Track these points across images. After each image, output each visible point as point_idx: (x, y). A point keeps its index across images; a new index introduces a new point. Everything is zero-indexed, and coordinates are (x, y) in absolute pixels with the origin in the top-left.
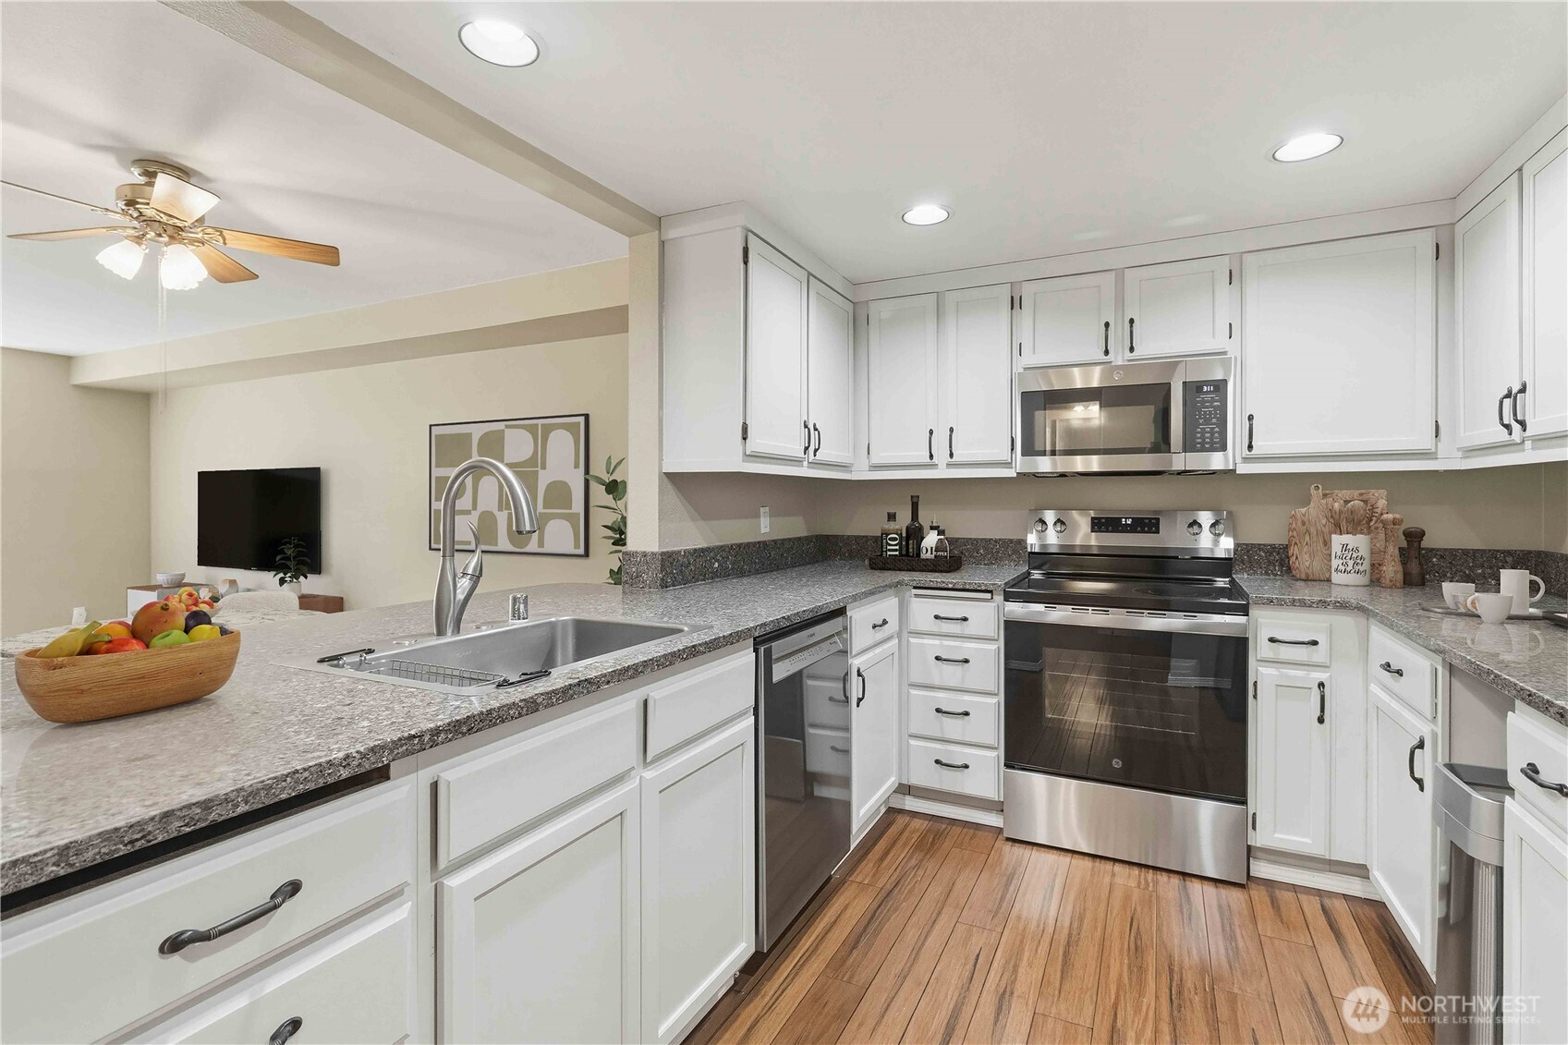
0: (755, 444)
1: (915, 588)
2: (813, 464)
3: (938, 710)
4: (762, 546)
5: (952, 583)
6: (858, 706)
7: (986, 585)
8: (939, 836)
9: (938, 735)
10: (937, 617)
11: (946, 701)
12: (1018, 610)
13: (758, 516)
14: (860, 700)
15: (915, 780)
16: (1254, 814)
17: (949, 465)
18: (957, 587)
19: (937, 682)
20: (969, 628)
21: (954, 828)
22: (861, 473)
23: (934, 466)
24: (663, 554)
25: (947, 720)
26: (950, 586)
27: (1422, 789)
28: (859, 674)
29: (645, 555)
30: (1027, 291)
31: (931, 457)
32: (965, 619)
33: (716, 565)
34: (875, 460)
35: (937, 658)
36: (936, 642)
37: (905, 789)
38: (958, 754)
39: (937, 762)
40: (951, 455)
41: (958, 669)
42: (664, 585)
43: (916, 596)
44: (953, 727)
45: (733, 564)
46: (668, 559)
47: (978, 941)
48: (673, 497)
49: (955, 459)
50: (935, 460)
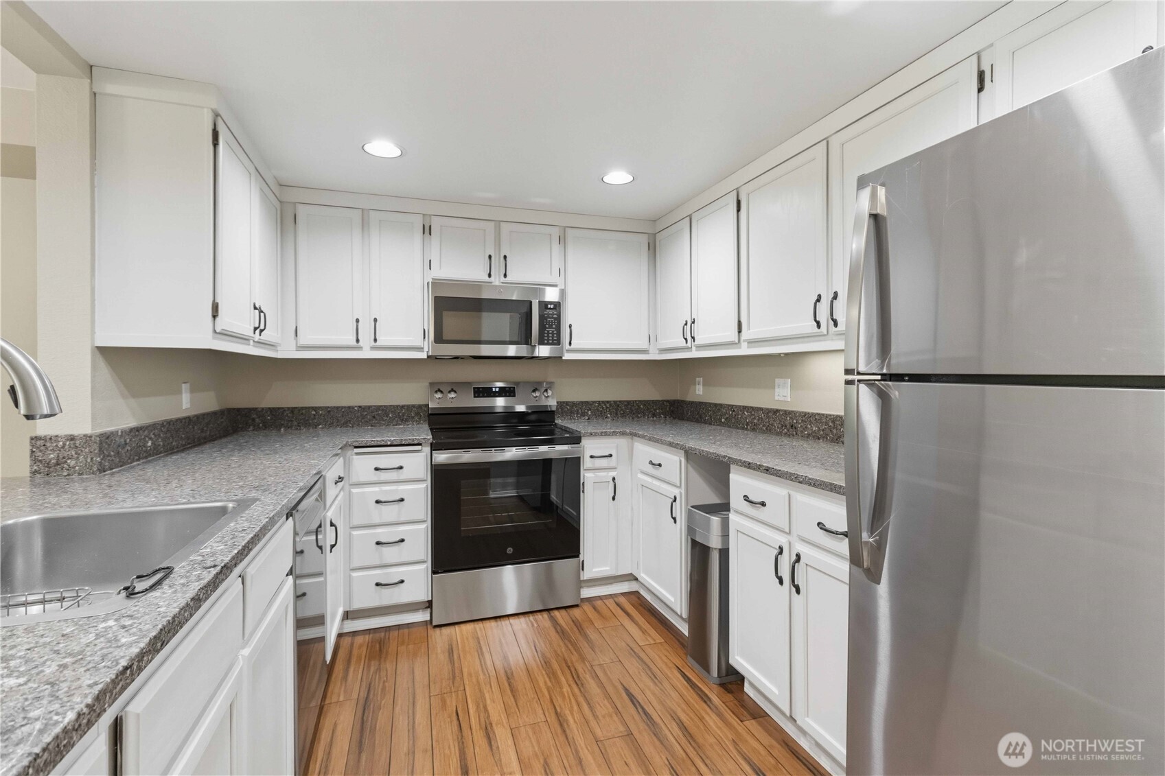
0: (223, 323)
1: (356, 447)
2: (260, 343)
3: (378, 543)
4: (188, 422)
5: (390, 441)
6: (331, 552)
7: (418, 439)
8: (381, 643)
9: (378, 562)
10: (377, 469)
11: (384, 534)
12: (442, 457)
13: (180, 392)
14: (332, 546)
15: (358, 605)
16: (583, 561)
17: (373, 348)
18: (395, 443)
19: (377, 521)
20: (403, 475)
21: (391, 633)
22: (287, 351)
23: (360, 348)
24: (101, 435)
25: (385, 549)
26: (389, 443)
27: (675, 522)
28: (332, 525)
29: (72, 438)
30: (436, 223)
31: (358, 341)
32: (401, 468)
33: (150, 444)
34: (303, 340)
35: (377, 502)
36: (376, 489)
38: (394, 574)
39: (377, 584)
40: (375, 340)
41: (395, 507)
42: (102, 470)
43: (357, 454)
44: (390, 554)
45: (163, 440)
46: (106, 440)
47: (452, 703)
48: (104, 370)
49: (378, 343)
50: (361, 343)
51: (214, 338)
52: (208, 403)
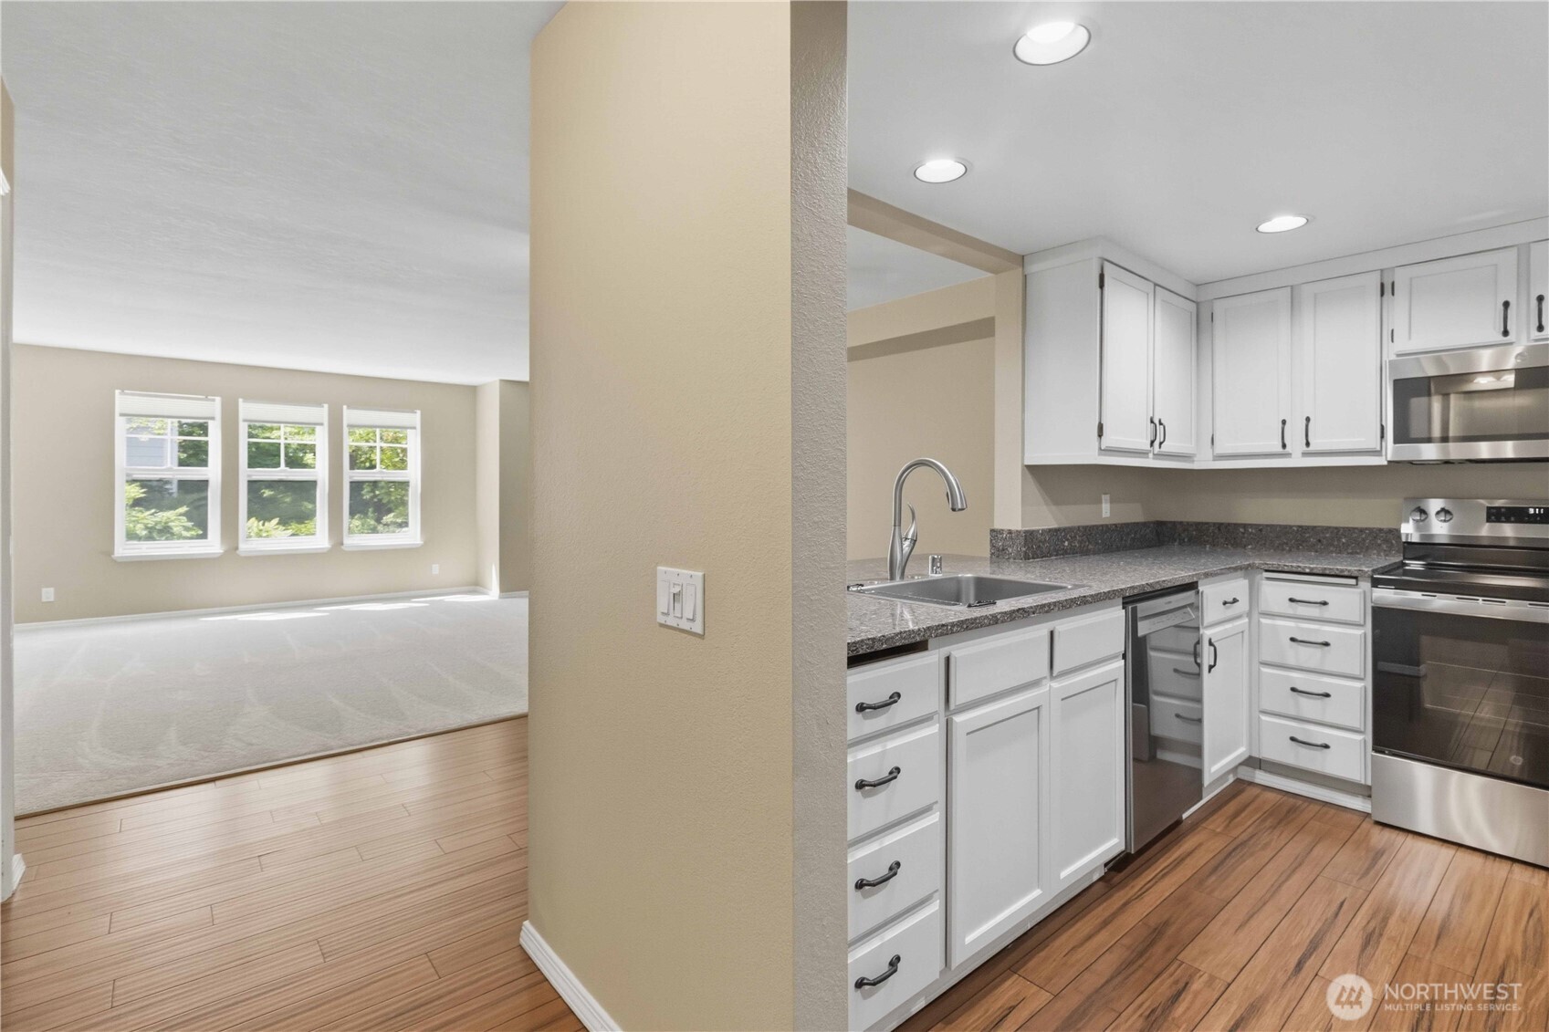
0: (1110, 440)
1: (1267, 571)
2: (1159, 456)
3: (1293, 690)
4: (1105, 530)
5: (1309, 568)
6: (1210, 671)
7: (1349, 571)
8: (1292, 810)
9: (1292, 712)
10: (1291, 600)
11: (1300, 680)
12: (1388, 596)
13: (1099, 502)
14: (1211, 667)
15: (1268, 753)
17: (1305, 454)
18: (1315, 571)
19: (1291, 661)
20: (1327, 613)
21: (1312, 806)
22: (1204, 462)
23: (1288, 455)
24: (1026, 532)
25: (1303, 700)
26: (1307, 571)
28: (1211, 644)
29: (1010, 532)
31: (1284, 446)
32: (1325, 603)
33: (1066, 544)
34: (1219, 450)
35: (1293, 640)
36: (1291, 624)
37: (1253, 762)
38: (1319, 734)
39: (1293, 739)
40: (1308, 444)
41: (1318, 651)
42: (1027, 557)
43: (1268, 579)
44: (1309, 707)
45: (1080, 542)
46: (1029, 536)
47: (1341, 893)
48: (1033, 487)
49: (1312, 448)
50: (1288, 449)
51: (1099, 455)
52: (1133, 514)
